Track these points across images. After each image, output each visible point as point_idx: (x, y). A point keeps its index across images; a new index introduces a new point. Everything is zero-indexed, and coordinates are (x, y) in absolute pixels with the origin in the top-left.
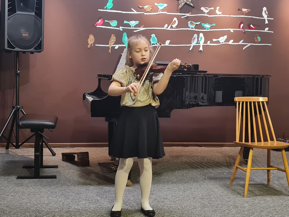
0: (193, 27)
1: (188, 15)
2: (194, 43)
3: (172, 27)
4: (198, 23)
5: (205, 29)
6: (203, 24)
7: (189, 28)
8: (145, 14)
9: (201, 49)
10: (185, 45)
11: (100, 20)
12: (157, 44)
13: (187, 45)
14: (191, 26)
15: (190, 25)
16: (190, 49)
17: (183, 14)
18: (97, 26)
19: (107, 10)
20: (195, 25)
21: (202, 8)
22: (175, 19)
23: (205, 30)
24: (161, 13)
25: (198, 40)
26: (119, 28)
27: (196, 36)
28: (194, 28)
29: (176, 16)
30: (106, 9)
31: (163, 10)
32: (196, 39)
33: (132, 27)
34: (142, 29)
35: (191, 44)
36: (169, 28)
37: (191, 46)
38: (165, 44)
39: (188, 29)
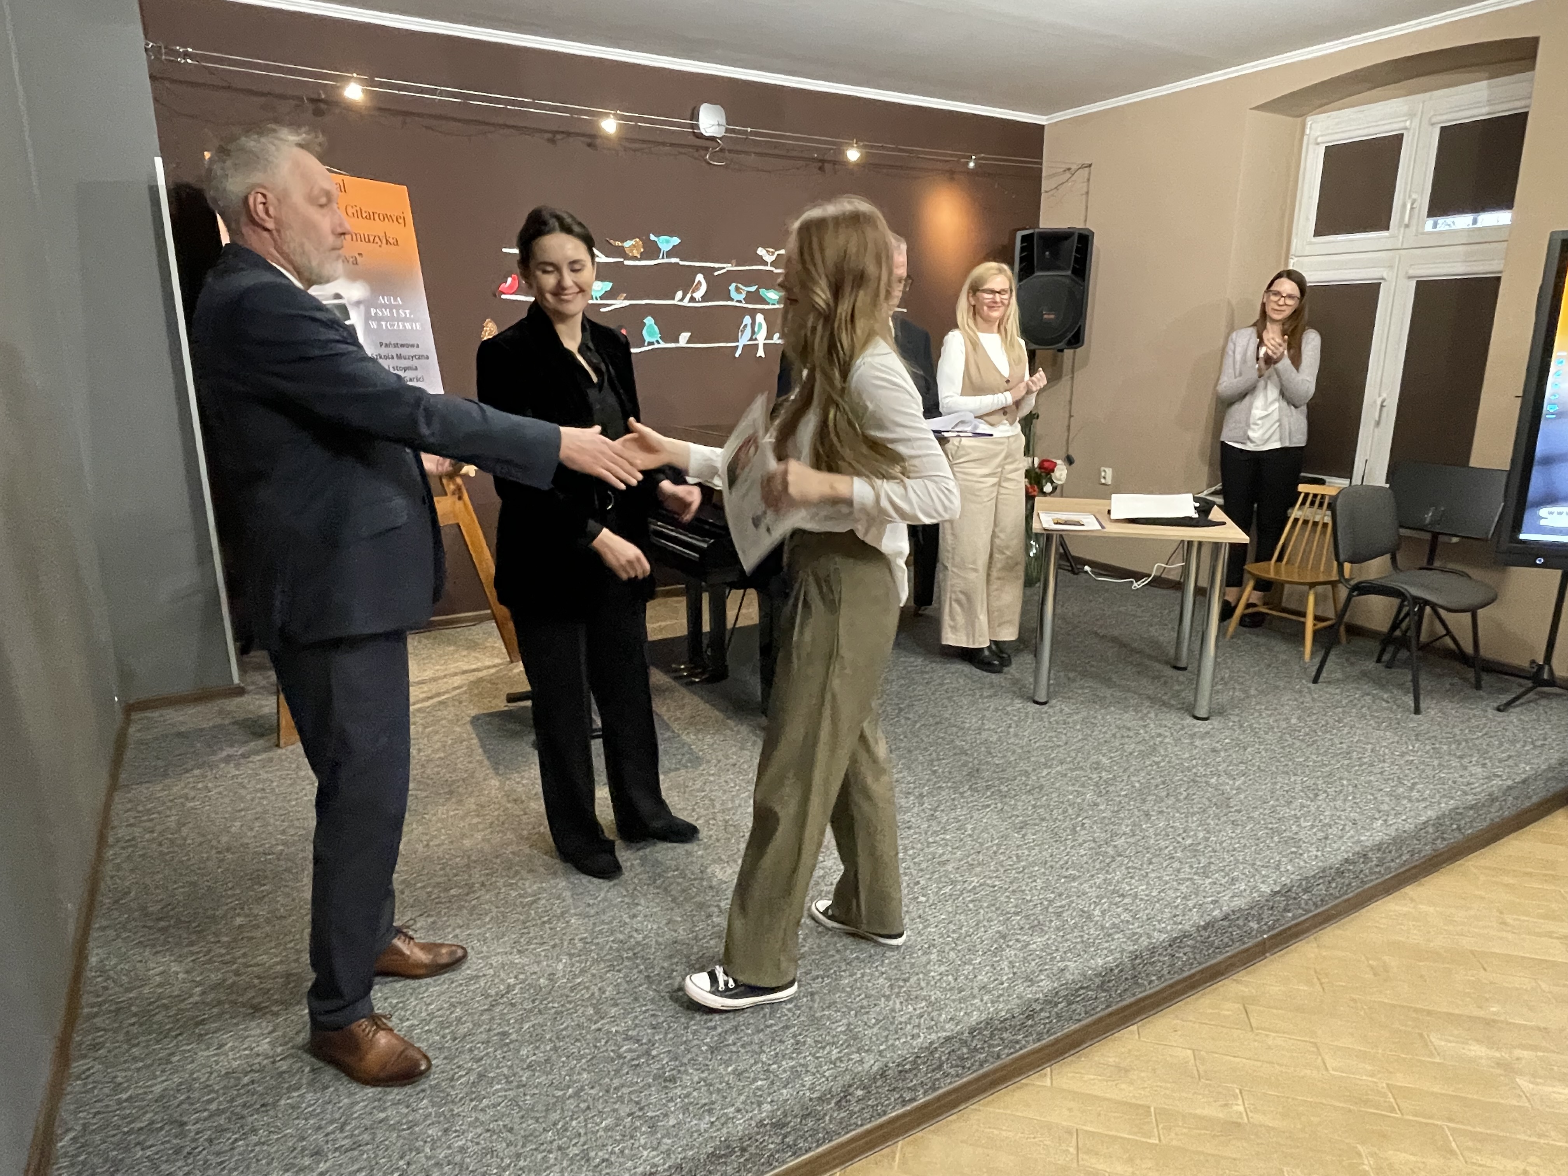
0: (742, 297)
1: (729, 267)
2: (744, 339)
3: (692, 299)
4: (753, 289)
5: (768, 304)
6: (763, 292)
7: (732, 300)
8: (627, 263)
9: (761, 353)
10: (726, 344)
11: (510, 280)
12: (658, 342)
14: (737, 296)
15: (733, 294)
16: (737, 355)
17: (717, 265)
18: (503, 297)
20: (745, 292)
21: (761, 251)
22: (700, 277)
23: (766, 307)
24: (666, 260)
25: (753, 332)
27: (747, 320)
28: (743, 301)
29: (702, 270)
31: (669, 254)
32: (749, 329)
33: (596, 299)
34: (621, 303)
35: (739, 341)
36: (686, 303)
37: (737, 347)
38: (678, 342)
39: (729, 303)
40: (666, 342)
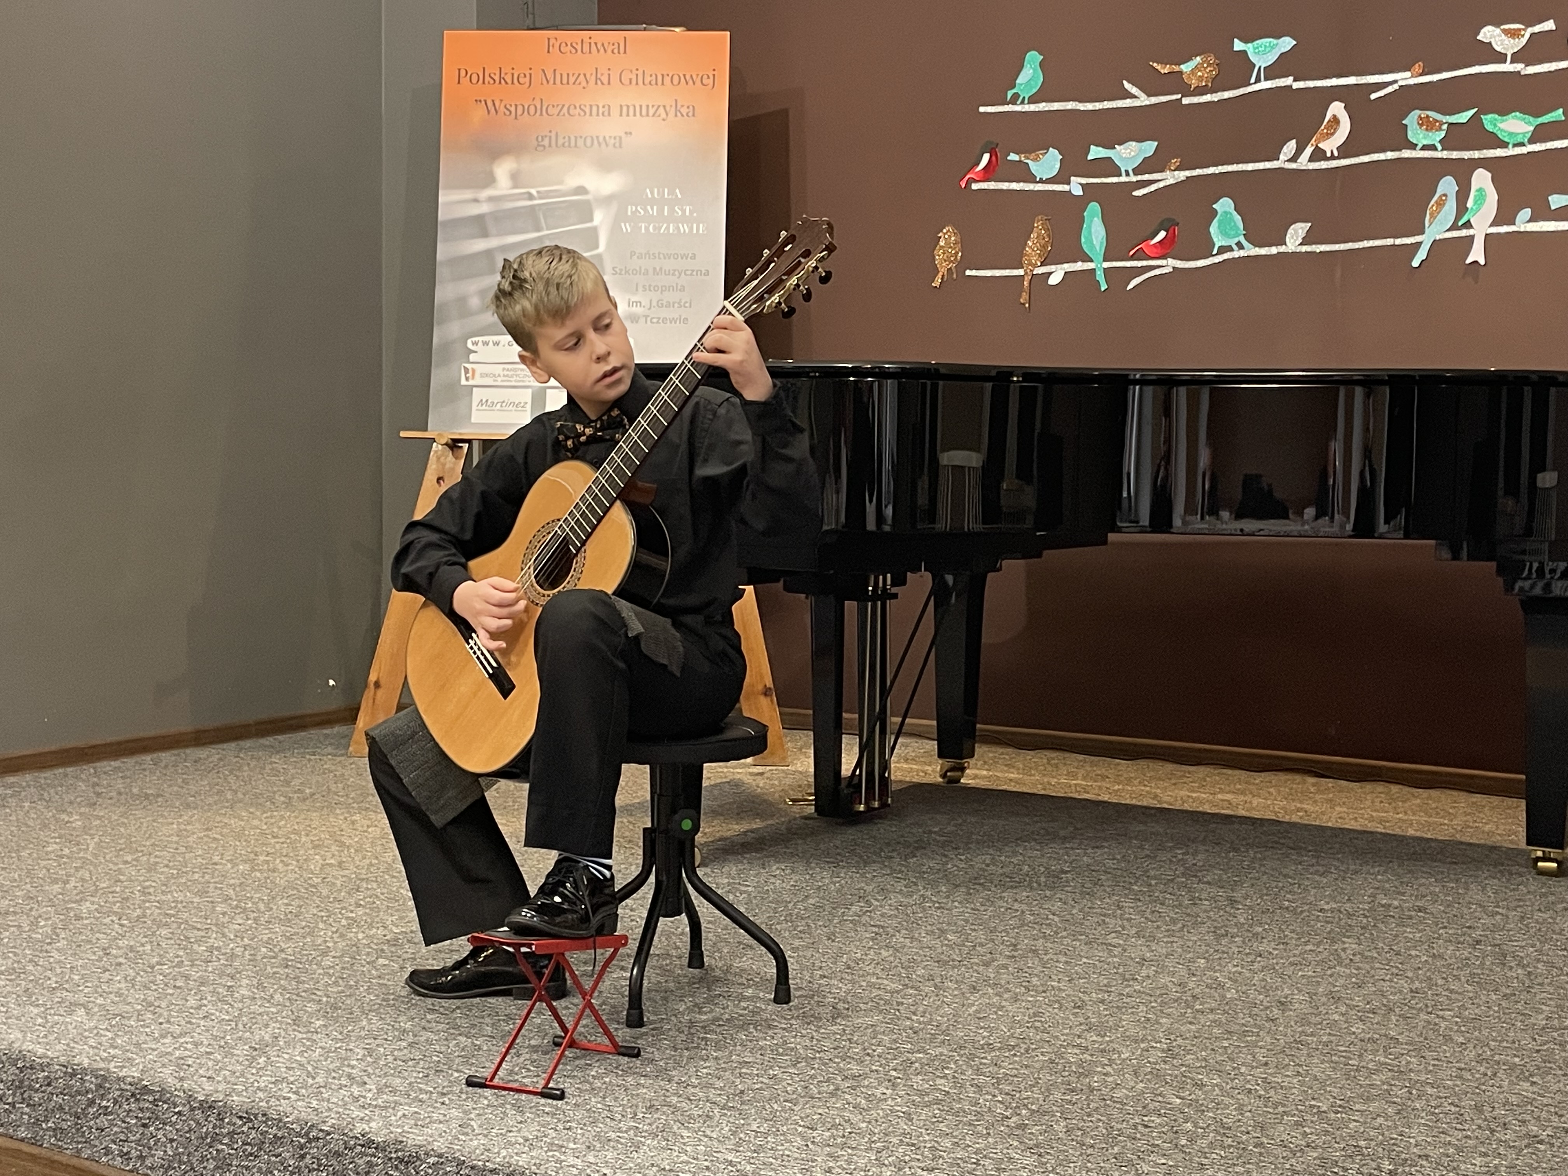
0: (1437, 138)
1: (1404, 78)
2: (1438, 228)
4: (1463, 117)
5: (1504, 145)
6: (1490, 121)
7: (1413, 146)
8: (1186, 101)
9: (1477, 254)
10: (1389, 242)
11: (987, 157)
13: (1398, 241)
14: (1425, 136)
15: (1417, 135)
16: (1415, 263)
17: (1377, 80)
18: (975, 186)
19: (1014, 104)
20: (1445, 127)
21: (1489, 34)
22: (1337, 109)
23: (1502, 153)
25: (1461, 210)
26: (1069, 183)
27: (1448, 186)
28: (1439, 147)
29: (1341, 94)
30: (1014, 100)
32: (1451, 206)
33: (1127, 174)
34: (1170, 178)
35: (1422, 232)
36: (1304, 162)
37: (1419, 245)
38: (1284, 243)
39: (1406, 154)
40: (1255, 246)
